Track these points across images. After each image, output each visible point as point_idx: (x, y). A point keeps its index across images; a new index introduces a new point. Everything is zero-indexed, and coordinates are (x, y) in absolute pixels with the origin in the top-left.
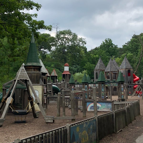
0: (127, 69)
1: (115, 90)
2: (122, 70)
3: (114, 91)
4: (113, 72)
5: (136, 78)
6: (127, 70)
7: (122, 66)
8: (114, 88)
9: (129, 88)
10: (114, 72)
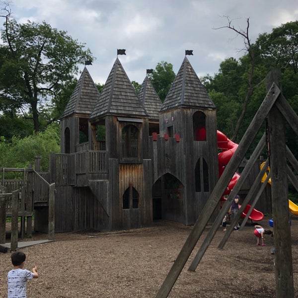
0: (189, 107)
1: (131, 203)
2: (169, 114)
3: (126, 205)
4: (120, 119)
5: (231, 147)
6: (190, 112)
7: (170, 98)
8: (127, 192)
9: (198, 194)
10: (129, 116)
